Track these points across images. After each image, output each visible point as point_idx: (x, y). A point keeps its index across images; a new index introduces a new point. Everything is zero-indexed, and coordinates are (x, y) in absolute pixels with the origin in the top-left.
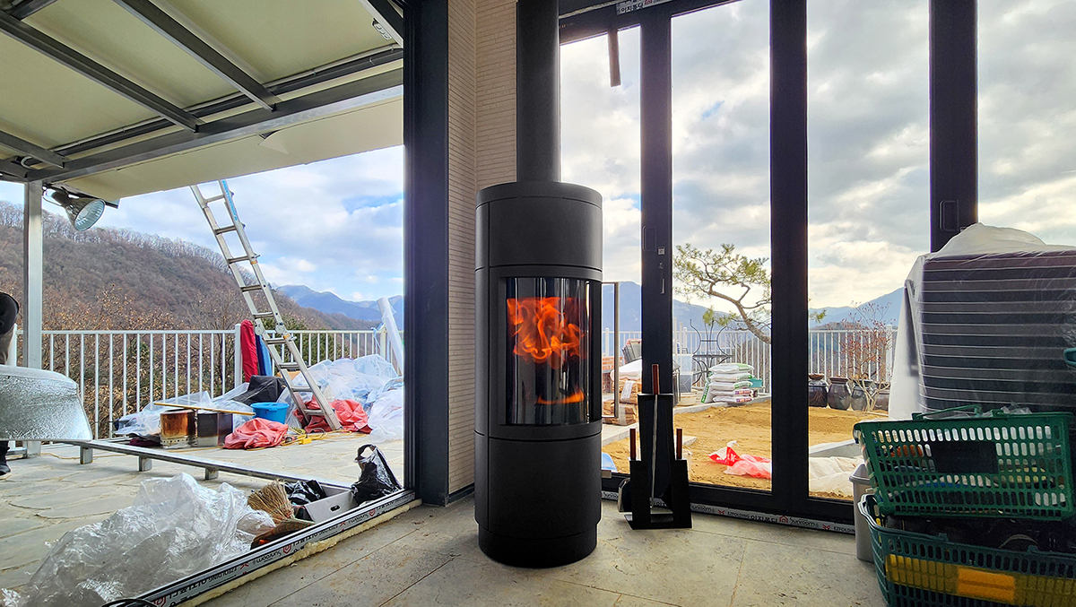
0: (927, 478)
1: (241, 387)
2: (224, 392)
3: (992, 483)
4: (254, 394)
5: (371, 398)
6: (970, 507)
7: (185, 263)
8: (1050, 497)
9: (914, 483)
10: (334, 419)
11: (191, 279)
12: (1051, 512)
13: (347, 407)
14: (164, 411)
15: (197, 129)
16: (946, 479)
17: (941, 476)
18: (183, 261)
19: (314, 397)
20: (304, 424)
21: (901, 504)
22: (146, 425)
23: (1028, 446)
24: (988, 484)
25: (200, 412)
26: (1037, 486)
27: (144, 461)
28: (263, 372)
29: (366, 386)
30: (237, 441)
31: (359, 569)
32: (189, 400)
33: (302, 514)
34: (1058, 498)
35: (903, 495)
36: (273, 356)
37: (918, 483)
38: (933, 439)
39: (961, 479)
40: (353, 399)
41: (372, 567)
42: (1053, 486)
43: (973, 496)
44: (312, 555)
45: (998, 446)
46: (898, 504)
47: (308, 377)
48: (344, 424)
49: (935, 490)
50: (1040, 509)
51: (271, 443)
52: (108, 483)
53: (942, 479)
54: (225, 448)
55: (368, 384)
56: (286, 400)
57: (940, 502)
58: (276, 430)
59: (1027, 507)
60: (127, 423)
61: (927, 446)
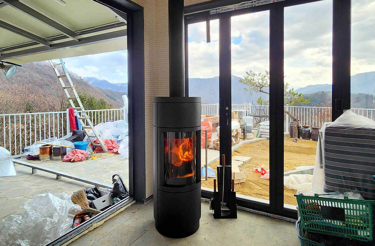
0: (319, 219)
1: (69, 134)
2: (63, 136)
3: (343, 224)
4: (75, 137)
5: (120, 139)
6: (334, 232)
7: (47, 69)
8: (364, 233)
9: (314, 221)
10: (105, 148)
11: (49, 75)
12: (364, 239)
13: (110, 142)
14: (40, 145)
15: (51, 46)
16: (326, 221)
17: (324, 219)
18: (46, 68)
19: (97, 139)
20: (94, 149)
21: (309, 228)
22: (34, 151)
23: (357, 212)
24: (341, 225)
25: (54, 146)
26: (359, 228)
27: (34, 169)
28: (78, 129)
29: (118, 133)
30: (68, 159)
31: (111, 236)
32: (50, 140)
33: (92, 205)
34: (367, 234)
35: (310, 224)
36: (82, 124)
37: (316, 221)
38: (322, 205)
39: (331, 221)
40: (113, 139)
41: (116, 236)
42: (365, 228)
43: (335, 229)
44: (95, 229)
45: (346, 210)
46: (308, 228)
47: (95, 132)
48: (109, 149)
49: (321, 224)
50: (359, 237)
51: (81, 160)
52: (21, 180)
53: (325, 220)
54: (64, 161)
55: (119, 132)
56: (87, 140)
57: (323, 229)
58: (83, 154)
59: (355, 235)
60: (27, 150)
61: (320, 207)
